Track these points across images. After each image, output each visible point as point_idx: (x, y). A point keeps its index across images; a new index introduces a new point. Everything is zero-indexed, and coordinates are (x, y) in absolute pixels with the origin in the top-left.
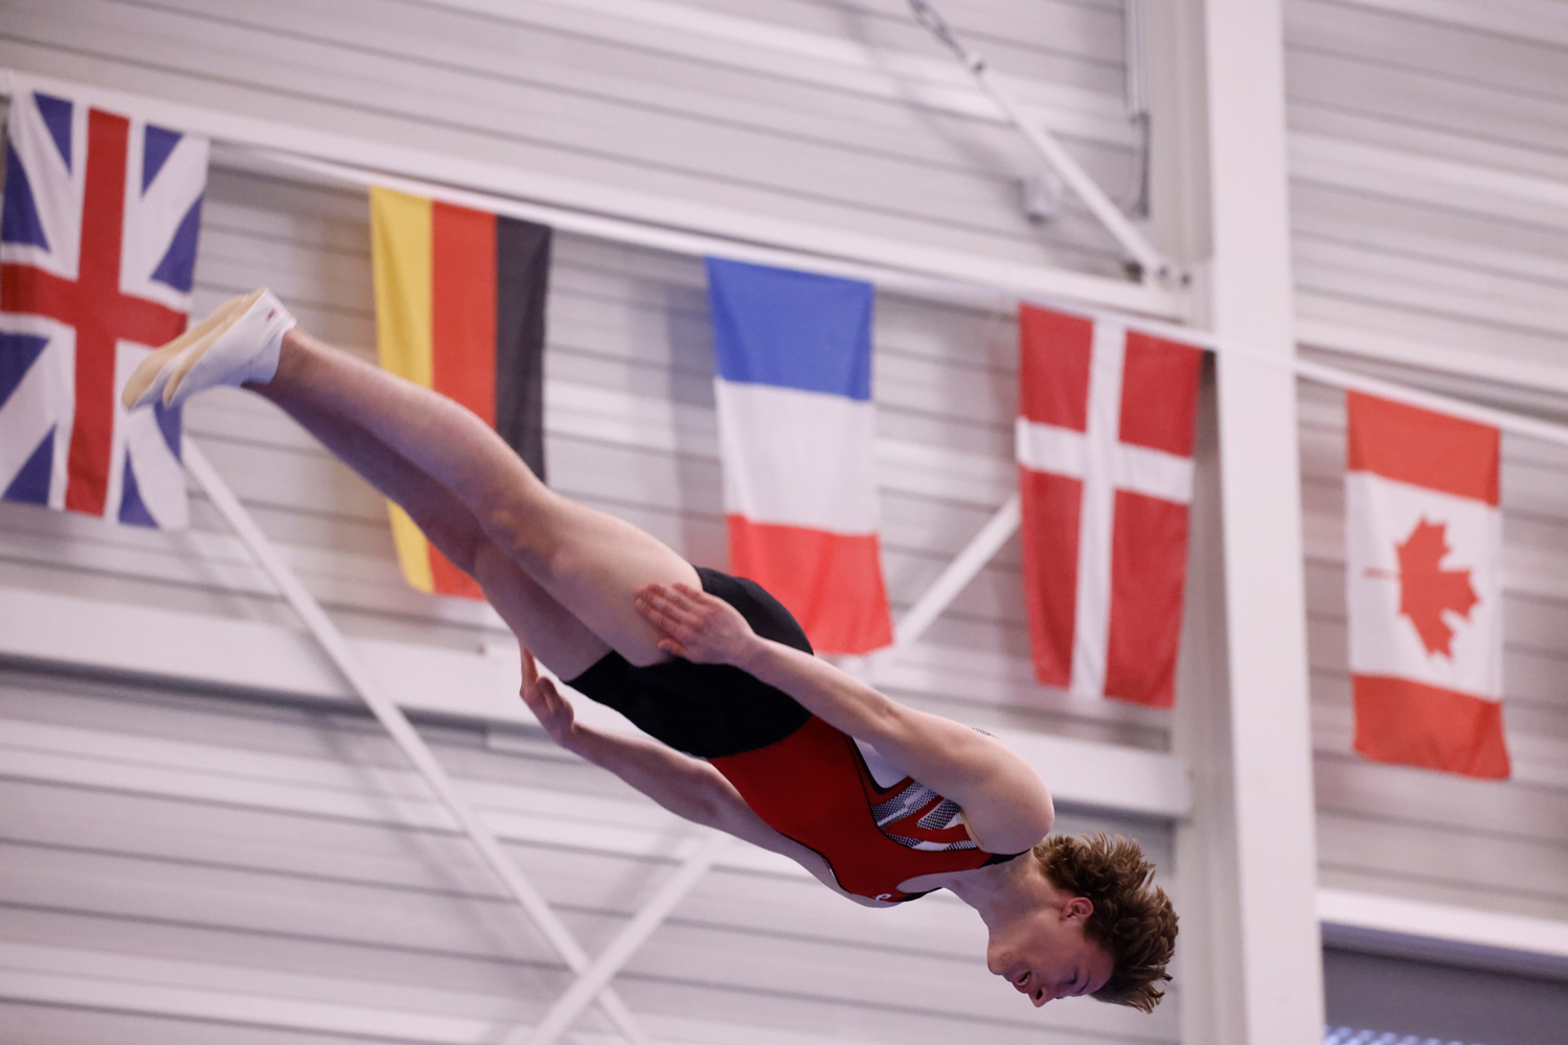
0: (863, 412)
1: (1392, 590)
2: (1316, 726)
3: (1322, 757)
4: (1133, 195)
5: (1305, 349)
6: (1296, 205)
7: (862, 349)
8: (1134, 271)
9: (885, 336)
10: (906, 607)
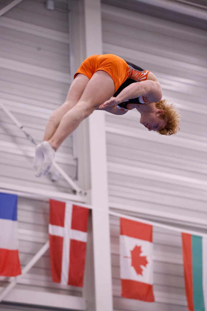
0: (15, 223)
1: (129, 261)
2: (114, 290)
3: (114, 297)
4: (74, 176)
5: (111, 209)
6: (109, 178)
7: (15, 209)
8: (74, 192)
9: (20, 206)
10: (24, 266)
